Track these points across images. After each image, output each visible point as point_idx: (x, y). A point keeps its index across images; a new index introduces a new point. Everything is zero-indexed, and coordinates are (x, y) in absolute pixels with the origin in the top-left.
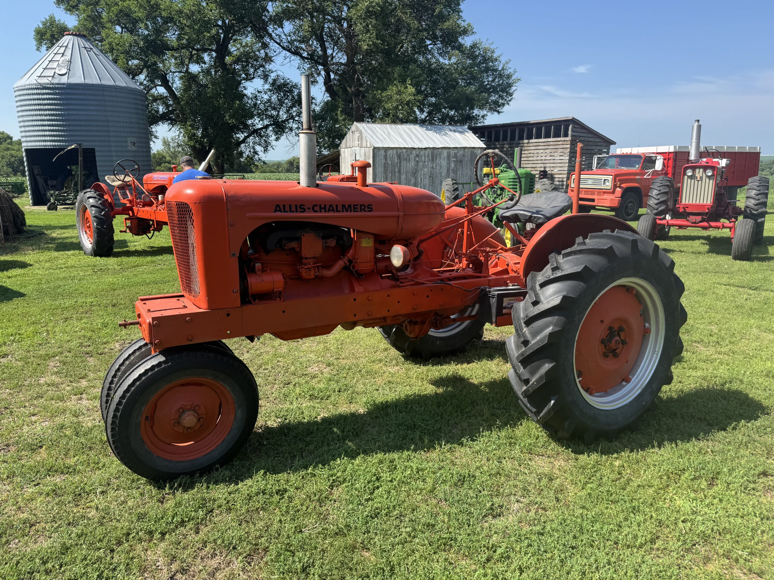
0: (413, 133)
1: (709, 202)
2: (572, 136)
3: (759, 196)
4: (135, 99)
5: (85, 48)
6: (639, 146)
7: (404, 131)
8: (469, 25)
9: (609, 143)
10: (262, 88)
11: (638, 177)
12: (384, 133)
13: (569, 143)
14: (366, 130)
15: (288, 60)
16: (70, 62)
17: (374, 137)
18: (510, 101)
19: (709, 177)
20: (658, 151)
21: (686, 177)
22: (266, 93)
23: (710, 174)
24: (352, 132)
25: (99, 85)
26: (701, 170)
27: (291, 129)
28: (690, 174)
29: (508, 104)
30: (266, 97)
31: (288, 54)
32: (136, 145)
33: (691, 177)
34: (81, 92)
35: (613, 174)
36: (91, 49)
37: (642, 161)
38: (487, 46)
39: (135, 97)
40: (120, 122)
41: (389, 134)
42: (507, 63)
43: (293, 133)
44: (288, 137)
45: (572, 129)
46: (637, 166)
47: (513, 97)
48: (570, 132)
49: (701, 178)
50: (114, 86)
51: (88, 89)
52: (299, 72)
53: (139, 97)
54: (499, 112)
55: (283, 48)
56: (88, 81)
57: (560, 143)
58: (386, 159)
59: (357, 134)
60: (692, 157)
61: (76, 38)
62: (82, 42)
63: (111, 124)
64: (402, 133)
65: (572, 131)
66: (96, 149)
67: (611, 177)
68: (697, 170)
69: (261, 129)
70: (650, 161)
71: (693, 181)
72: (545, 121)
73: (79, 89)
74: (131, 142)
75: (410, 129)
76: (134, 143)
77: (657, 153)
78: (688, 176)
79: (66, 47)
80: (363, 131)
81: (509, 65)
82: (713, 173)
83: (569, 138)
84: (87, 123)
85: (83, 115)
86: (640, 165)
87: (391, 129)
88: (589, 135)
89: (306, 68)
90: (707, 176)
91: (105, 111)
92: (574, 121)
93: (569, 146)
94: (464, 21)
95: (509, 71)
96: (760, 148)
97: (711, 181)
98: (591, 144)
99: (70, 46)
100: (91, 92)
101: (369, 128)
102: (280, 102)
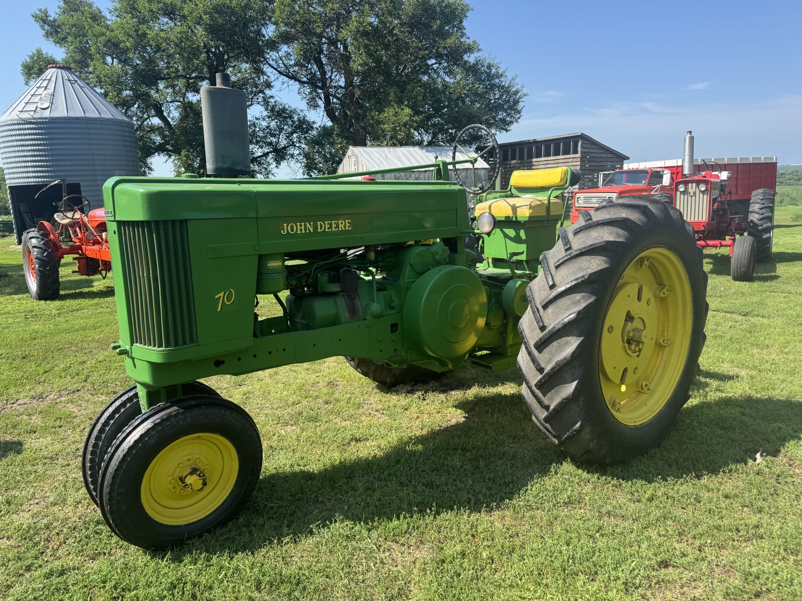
0: (412, 156)
1: (704, 219)
2: (582, 152)
3: (763, 210)
4: (122, 131)
5: (69, 80)
6: (646, 161)
7: (403, 154)
8: (475, 42)
9: (622, 158)
11: (644, 194)
12: (382, 157)
13: (579, 159)
14: (362, 155)
15: (286, 85)
16: (53, 95)
17: (371, 161)
18: (519, 118)
19: (703, 192)
20: (666, 166)
21: (678, 193)
23: (703, 189)
24: (349, 157)
25: (83, 118)
26: (694, 185)
27: (292, 156)
28: (682, 190)
29: (517, 122)
30: (264, 124)
31: (286, 79)
33: (684, 193)
34: (64, 125)
35: (618, 191)
36: (76, 81)
37: (648, 176)
38: (491, 62)
39: (123, 128)
40: (106, 155)
41: (387, 157)
42: (513, 79)
43: (295, 160)
44: (290, 164)
45: (581, 145)
46: (644, 182)
47: (522, 114)
48: (579, 149)
49: (695, 193)
50: (99, 118)
51: (71, 123)
52: (299, 97)
53: (127, 129)
54: (507, 131)
55: (280, 73)
56: (72, 114)
57: (570, 160)
59: (353, 159)
60: (686, 172)
61: (59, 70)
62: (66, 74)
63: (96, 158)
64: (401, 155)
65: (582, 147)
66: (81, 184)
67: (616, 194)
68: (690, 185)
69: (261, 157)
70: (657, 176)
71: (686, 196)
72: (553, 138)
73: (62, 123)
75: (409, 152)
77: (665, 168)
78: (681, 192)
79: (50, 80)
80: (359, 155)
81: (516, 82)
82: (707, 188)
83: (579, 155)
84: (71, 157)
85: (66, 149)
86: (647, 181)
87: (389, 152)
88: (601, 151)
89: (307, 93)
90: (700, 191)
91: (90, 144)
92: (583, 137)
93: (579, 163)
94: (469, 38)
95: (517, 87)
96: (776, 158)
97: (705, 196)
98: (602, 160)
99: (54, 79)
100: (75, 126)
101: (366, 152)
102: (278, 129)
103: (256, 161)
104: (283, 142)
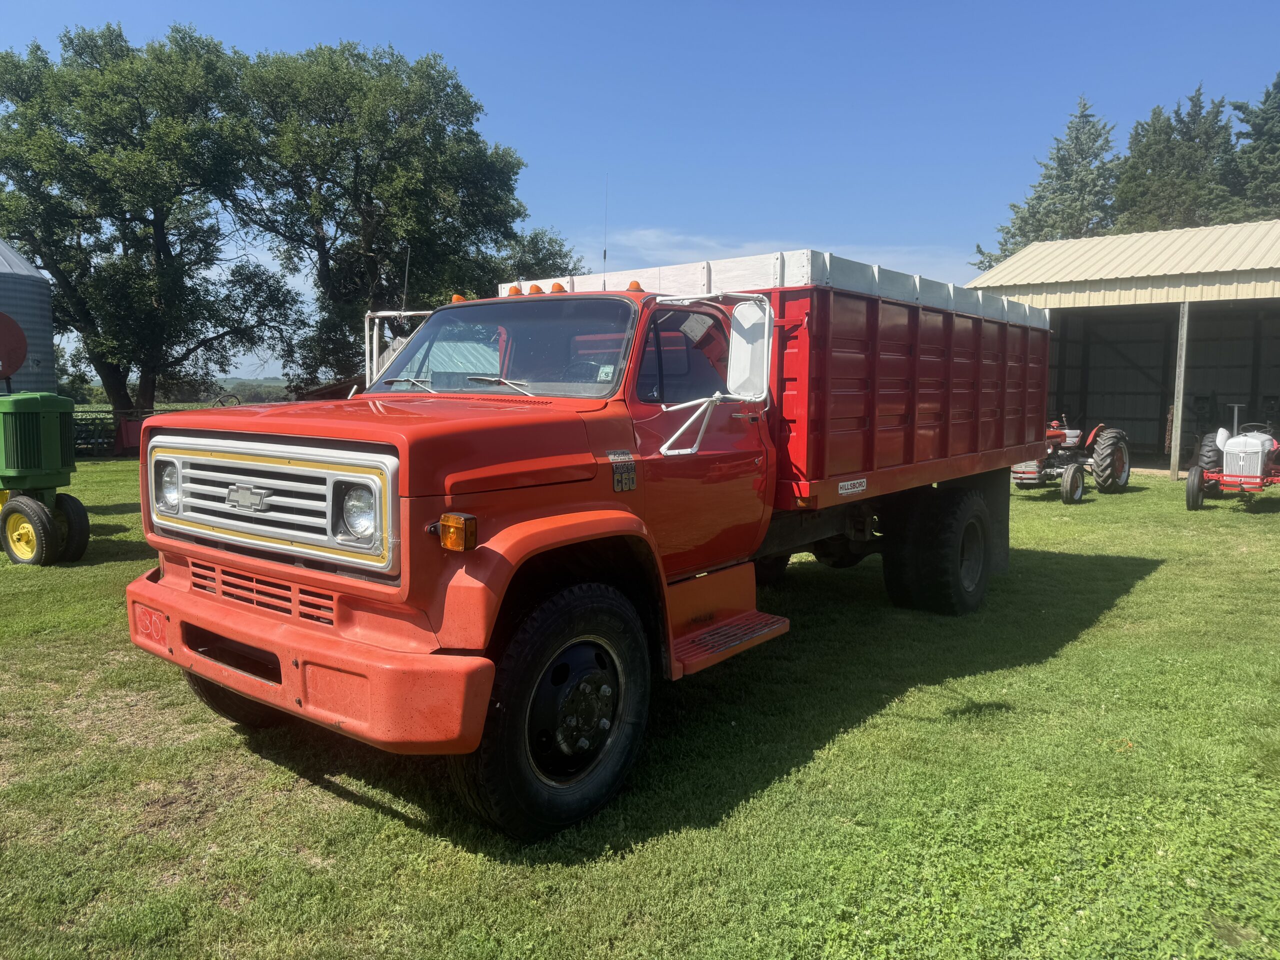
8: (522, 205)
10: (217, 278)
22: (223, 285)
27: (261, 339)
30: (224, 292)
31: (262, 231)
32: (41, 365)
38: (552, 236)
42: (579, 260)
43: (265, 345)
52: (272, 255)
69: (215, 338)
74: (34, 361)
76: (38, 361)
94: (517, 200)
102: (246, 300)
103: (207, 344)
104: (250, 319)
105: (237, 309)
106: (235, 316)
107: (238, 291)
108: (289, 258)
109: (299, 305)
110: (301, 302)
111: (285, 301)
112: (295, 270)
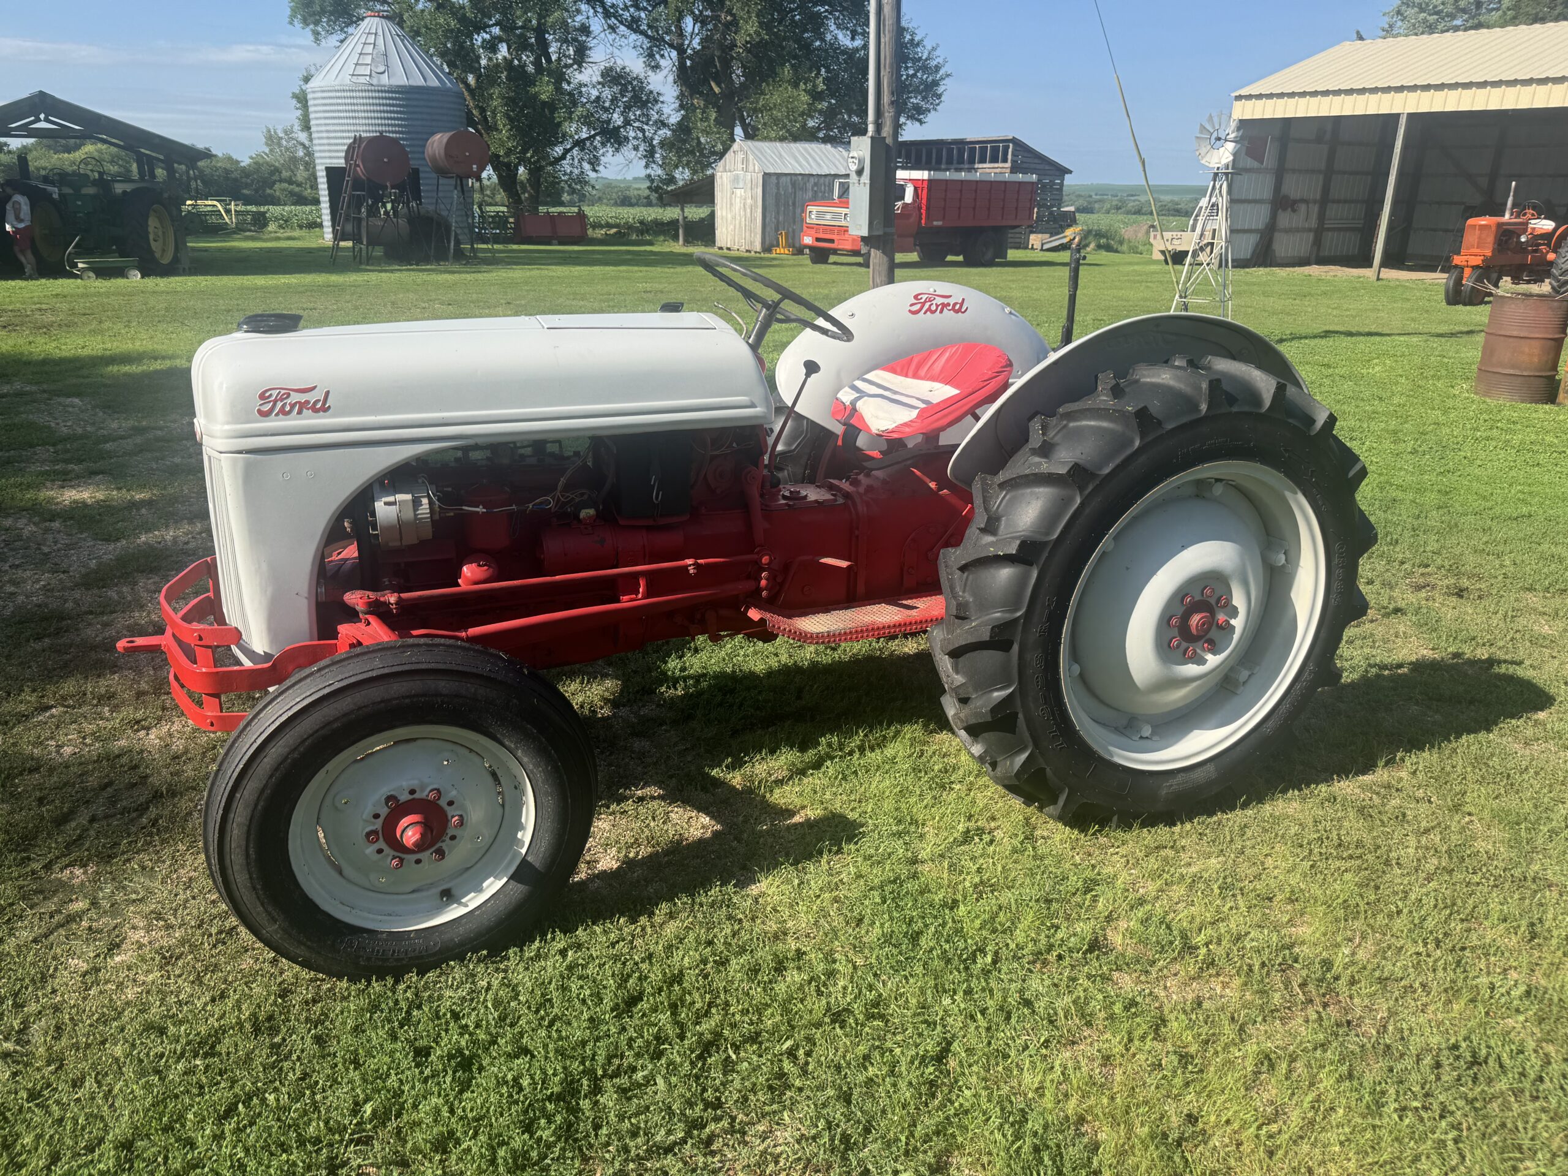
0: (810, 155)
2: (1013, 161)
5: (398, 35)
7: (799, 151)
9: (1063, 171)
10: (588, 80)
12: (775, 154)
13: (1009, 170)
14: (752, 151)
16: (385, 56)
17: (763, 159)
18: (937, 105)
22: (594, 87)
24: (734, 152)
25: (422, 87)
27: (627, 139)
29: (935, 110)
30: (595, 93)
36: (405, 37)
41: (781, 155)
43: (630, 146)
45: (1012, 152)
47: (942, 99)
48: (1010, 156)
50: (438, 88)
54: (921, 122)
56: (412, 83)
57: (998, 170)
58: (778, 189)
59: (741, 156)
62: (393, 27)
64: (796, 153)
69: (587, 139)
72: (980, 139)
75: (805, 149)
79: (376, 34)
80: (749, 151)
81: (937, 53)
83: (1008, 165)
87: (783, 149)
88: (1036, 161)
92: (1014, 141)
95: (938, 60)
98: (1038, 172)
99: (380, 32)
101: (756, 148)
102: (614, 100)
103: (580, 144)
104: (617, 119)
105: (606, 110)
106: (605, 116)
107: (607, 94)
108: (651, 56)
109: (660, 105)
110: (662, 102)
111: (648, 101)
112: (656, 67)
